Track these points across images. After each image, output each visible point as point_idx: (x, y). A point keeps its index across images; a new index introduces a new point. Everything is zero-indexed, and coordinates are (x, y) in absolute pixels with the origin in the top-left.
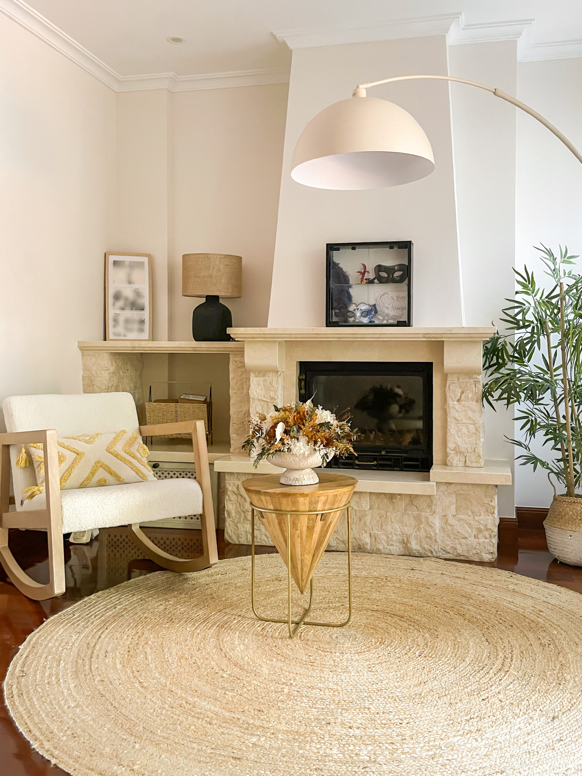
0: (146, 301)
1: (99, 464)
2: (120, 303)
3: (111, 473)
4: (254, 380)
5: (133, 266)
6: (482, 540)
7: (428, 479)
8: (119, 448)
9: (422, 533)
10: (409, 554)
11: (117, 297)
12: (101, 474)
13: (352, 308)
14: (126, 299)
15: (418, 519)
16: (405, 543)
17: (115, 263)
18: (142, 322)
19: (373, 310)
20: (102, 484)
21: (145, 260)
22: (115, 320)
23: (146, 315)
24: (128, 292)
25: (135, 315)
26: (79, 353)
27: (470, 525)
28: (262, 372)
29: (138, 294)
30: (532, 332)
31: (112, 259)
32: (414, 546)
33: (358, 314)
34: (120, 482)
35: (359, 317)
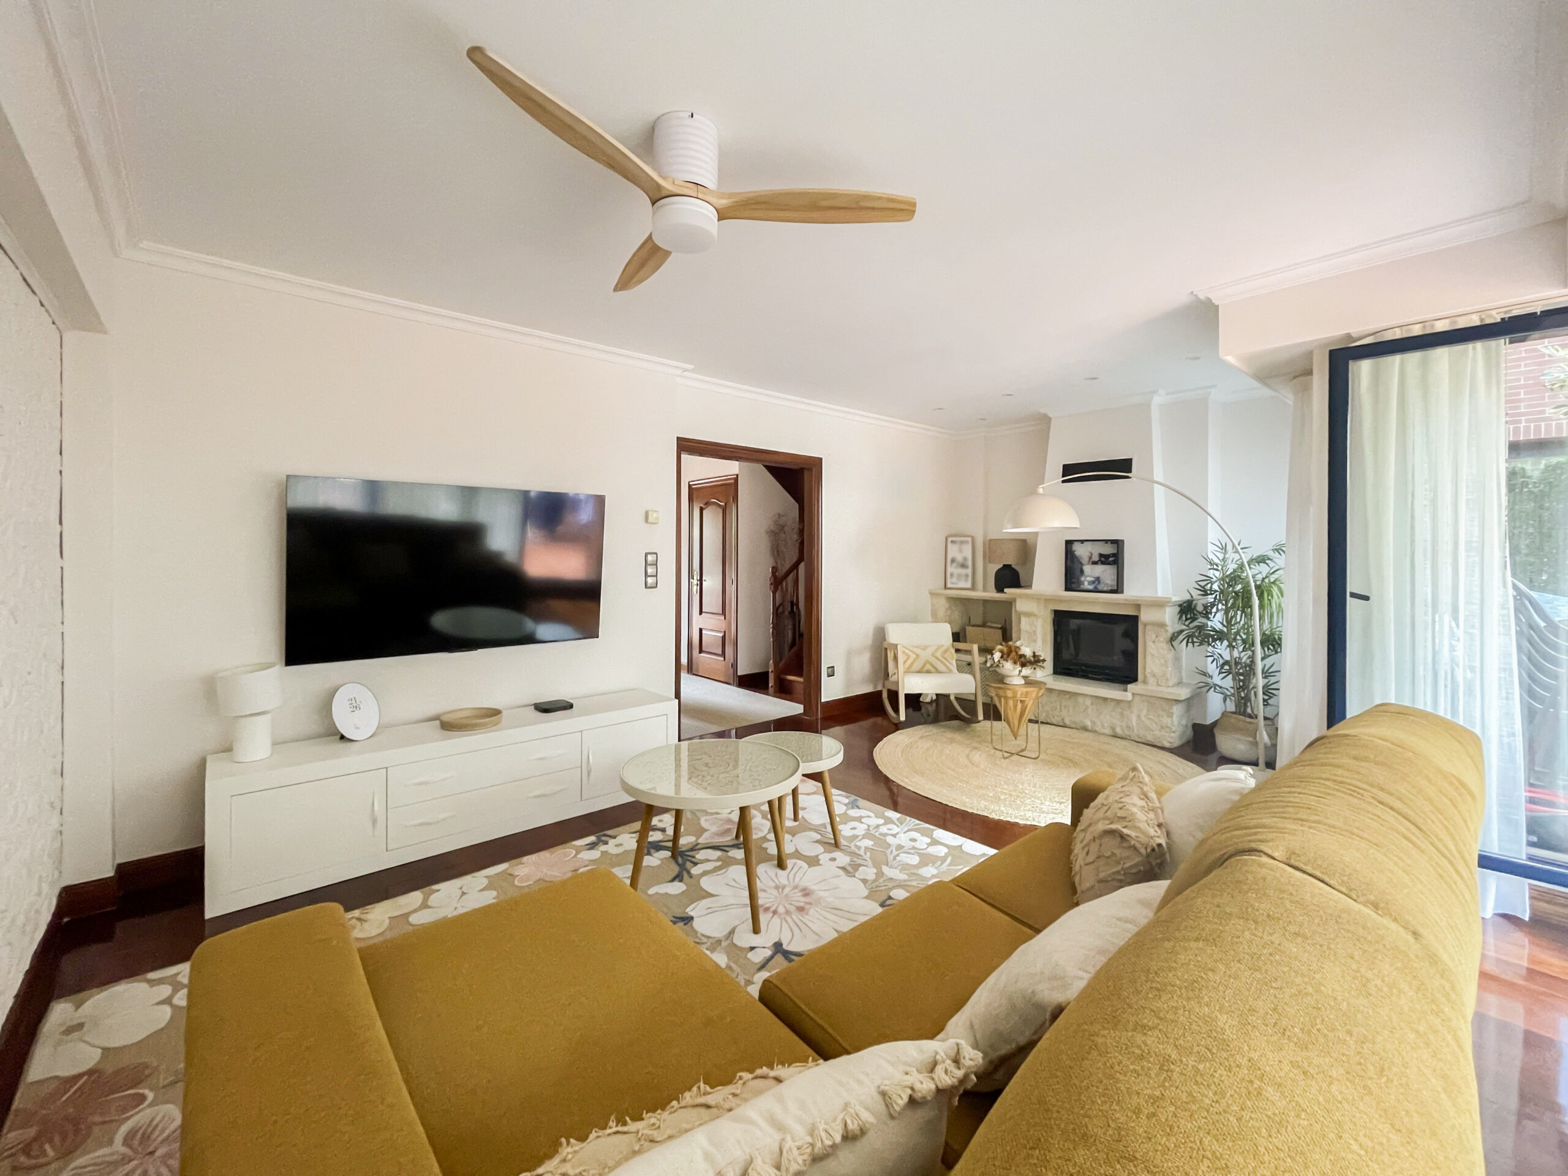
0: (970, 563)
1: (927, 662)
2: (954, 565)
3: (933, 666)
4: (1023, 619)
5: (962, 542)
6: (1164, 733)
7: (1126, 690)
8: (938, 654)
9: (1124, 724)
10: (1115, 736)
11: (953, 561)
12: (928, 667)
13: (1083, 579)
14: (958, 563)
15: (1122, 714)
16: (1113, 729)
17: (952, 542)
18: (967, 576)
19: (1098, 580)
20: (928, 672)
21: (969, 539)
22: (952, 575)
23: (969, 571)
24: (959, 558)
25: (963, 571)
26: (929, 596)
27: (1156, 723)
28: (1029, 615)
29: (965, 559)
30: (1215, 598)
31: (950, 539)
32: (1119, 731)
33: (1086, 583)
34: (938, 671)
35: (1086, 586)
